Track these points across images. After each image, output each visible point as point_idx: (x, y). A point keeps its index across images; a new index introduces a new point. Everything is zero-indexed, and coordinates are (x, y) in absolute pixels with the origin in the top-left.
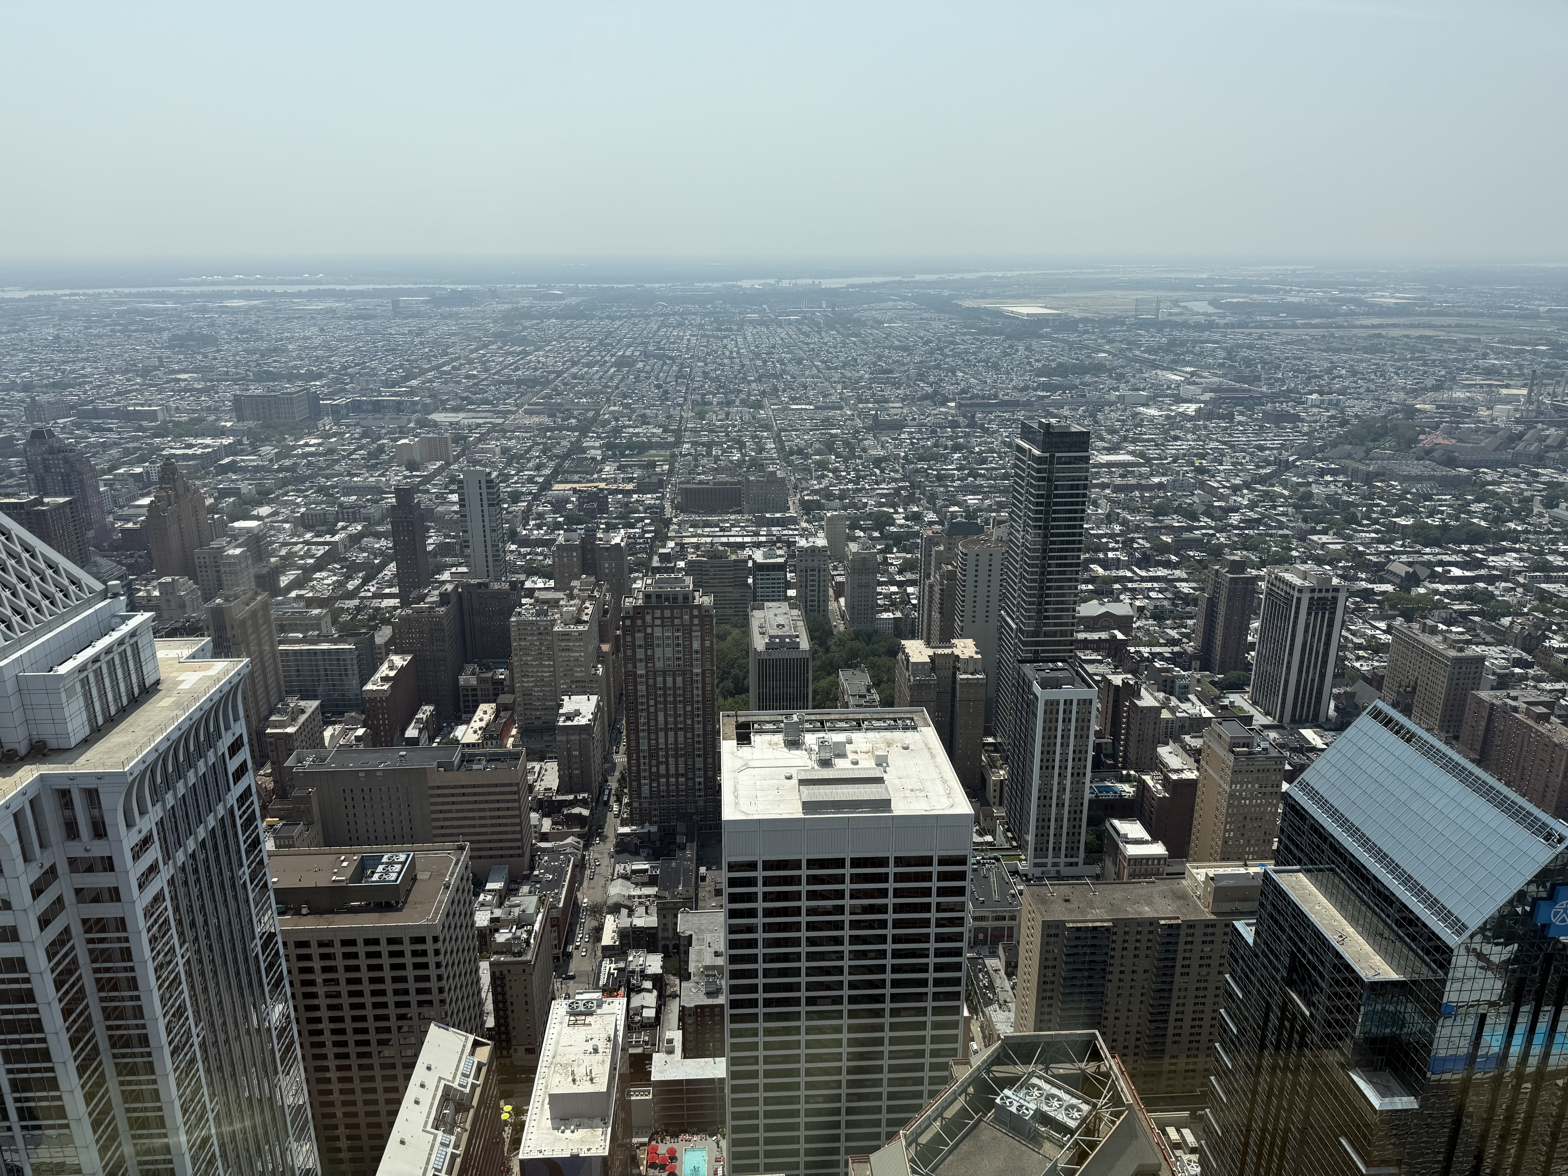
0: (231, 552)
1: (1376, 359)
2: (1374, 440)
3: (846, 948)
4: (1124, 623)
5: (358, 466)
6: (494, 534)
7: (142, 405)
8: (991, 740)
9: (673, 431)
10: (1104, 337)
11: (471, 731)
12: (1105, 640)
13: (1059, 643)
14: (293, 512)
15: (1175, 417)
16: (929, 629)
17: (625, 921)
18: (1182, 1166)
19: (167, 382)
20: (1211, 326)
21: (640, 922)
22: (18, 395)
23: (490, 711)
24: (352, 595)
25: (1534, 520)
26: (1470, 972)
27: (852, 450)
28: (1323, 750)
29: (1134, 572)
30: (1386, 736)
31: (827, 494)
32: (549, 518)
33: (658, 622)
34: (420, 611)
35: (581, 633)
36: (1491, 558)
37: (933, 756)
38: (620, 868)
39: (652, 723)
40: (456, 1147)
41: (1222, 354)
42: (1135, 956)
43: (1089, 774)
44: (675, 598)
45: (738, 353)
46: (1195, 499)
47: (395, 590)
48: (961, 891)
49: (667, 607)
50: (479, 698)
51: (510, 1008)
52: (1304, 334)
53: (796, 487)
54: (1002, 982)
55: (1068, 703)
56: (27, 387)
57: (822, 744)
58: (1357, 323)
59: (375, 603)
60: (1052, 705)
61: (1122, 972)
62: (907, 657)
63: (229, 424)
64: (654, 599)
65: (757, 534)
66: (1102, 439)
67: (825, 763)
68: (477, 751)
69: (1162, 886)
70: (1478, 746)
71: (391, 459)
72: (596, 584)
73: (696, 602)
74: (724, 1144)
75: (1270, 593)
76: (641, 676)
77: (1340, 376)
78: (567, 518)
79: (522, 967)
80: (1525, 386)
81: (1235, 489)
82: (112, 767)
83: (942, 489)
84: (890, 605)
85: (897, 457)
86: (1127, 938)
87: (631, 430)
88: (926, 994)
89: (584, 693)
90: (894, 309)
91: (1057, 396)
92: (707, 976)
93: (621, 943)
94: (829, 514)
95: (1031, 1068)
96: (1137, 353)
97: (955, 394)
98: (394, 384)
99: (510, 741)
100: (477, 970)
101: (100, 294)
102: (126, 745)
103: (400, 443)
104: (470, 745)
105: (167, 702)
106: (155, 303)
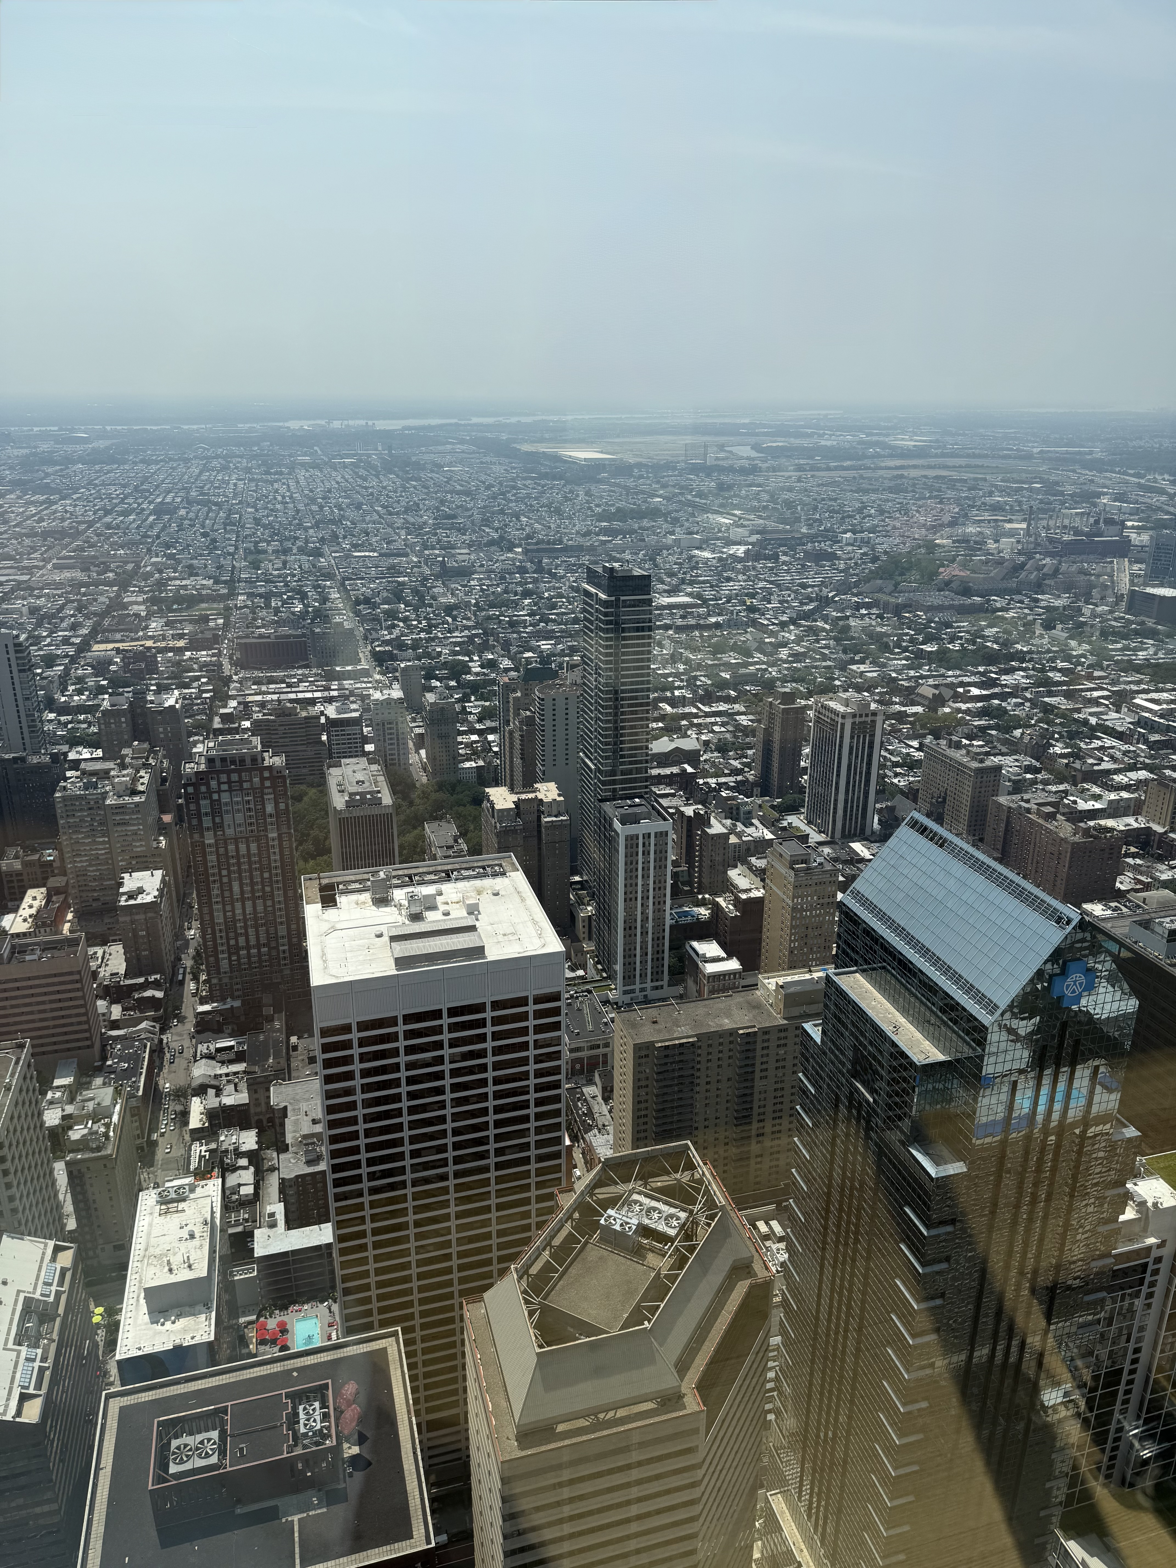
1: (900, 498)
2: (902, 574)
3: (448, 1096)
4: (692, 757)
6: (28, 703)
8: (577, 878)
9: (225, 582)
10: (658, 482)
11: (19, 919)
12: (677, 775)
13: (635, 780)
15: (726, 559)
16: (512, 776)
17: (212, 1101)
18: (772, 1255)
20: (754, 470)
21: (228, 1100)
23: (39, 897)
25: (1036, 641)
26: (1003, 1046)
27: (422, 598)
28: (870, 860)
29: (699, 709)
30: (922, 842)
31: (400, 645)
32: (91, 682)
33: (225, 787)
35: (137, 805)
36: (1003, 677)
37: (523, 900)
38: (202, 1048)
39: (227, 894)
40: (44, 1359)
41: (765, 496)
42: (719, 1066)
43: (668, 902)
44: (242, 761)
45: (291, 497)
46: (749, 636)
48: (556, 1026)
49: (233, 771)
50: (26, 883)
51: (92, 1206)
52: (837, 475)
53: (366, 638)
54: (600, 1108)
55: (647, 836)
57: (412, 898)
58: (883, 464)
60: (632, 840)
61: (708, 1083)
62: (492, 804)
64: (218, 763)
65: (328, 689)
66: (663, 583)
67: (416, 917)
68: (29, 940)
69: (739, 998)
70: (1000, 847)
72: (151, 751)
73: (266, 763)
74: (335, 1308)
75: (818, 721)
76: (210, 845)
77: (870, 516)
78: (111, 681)
79: (103, 1163)
80: (1024, 520)
81: (783, 625)
83: (515, 635)
84: (472, 754)
85: (468, 604)
86: (710, 1050)
87: (178, 582)
88: (528, 1129)
89: (146, 869)
90: (452, 452)
91: (618, 541)
92: (306, 1145)
93: (210, 1123)
94: (402, 665)
95: (631, 1186)
96: (689, 497)
97: (520, 539)
99: (66, 927)
100: (51, 1172)
104: (21, 934)
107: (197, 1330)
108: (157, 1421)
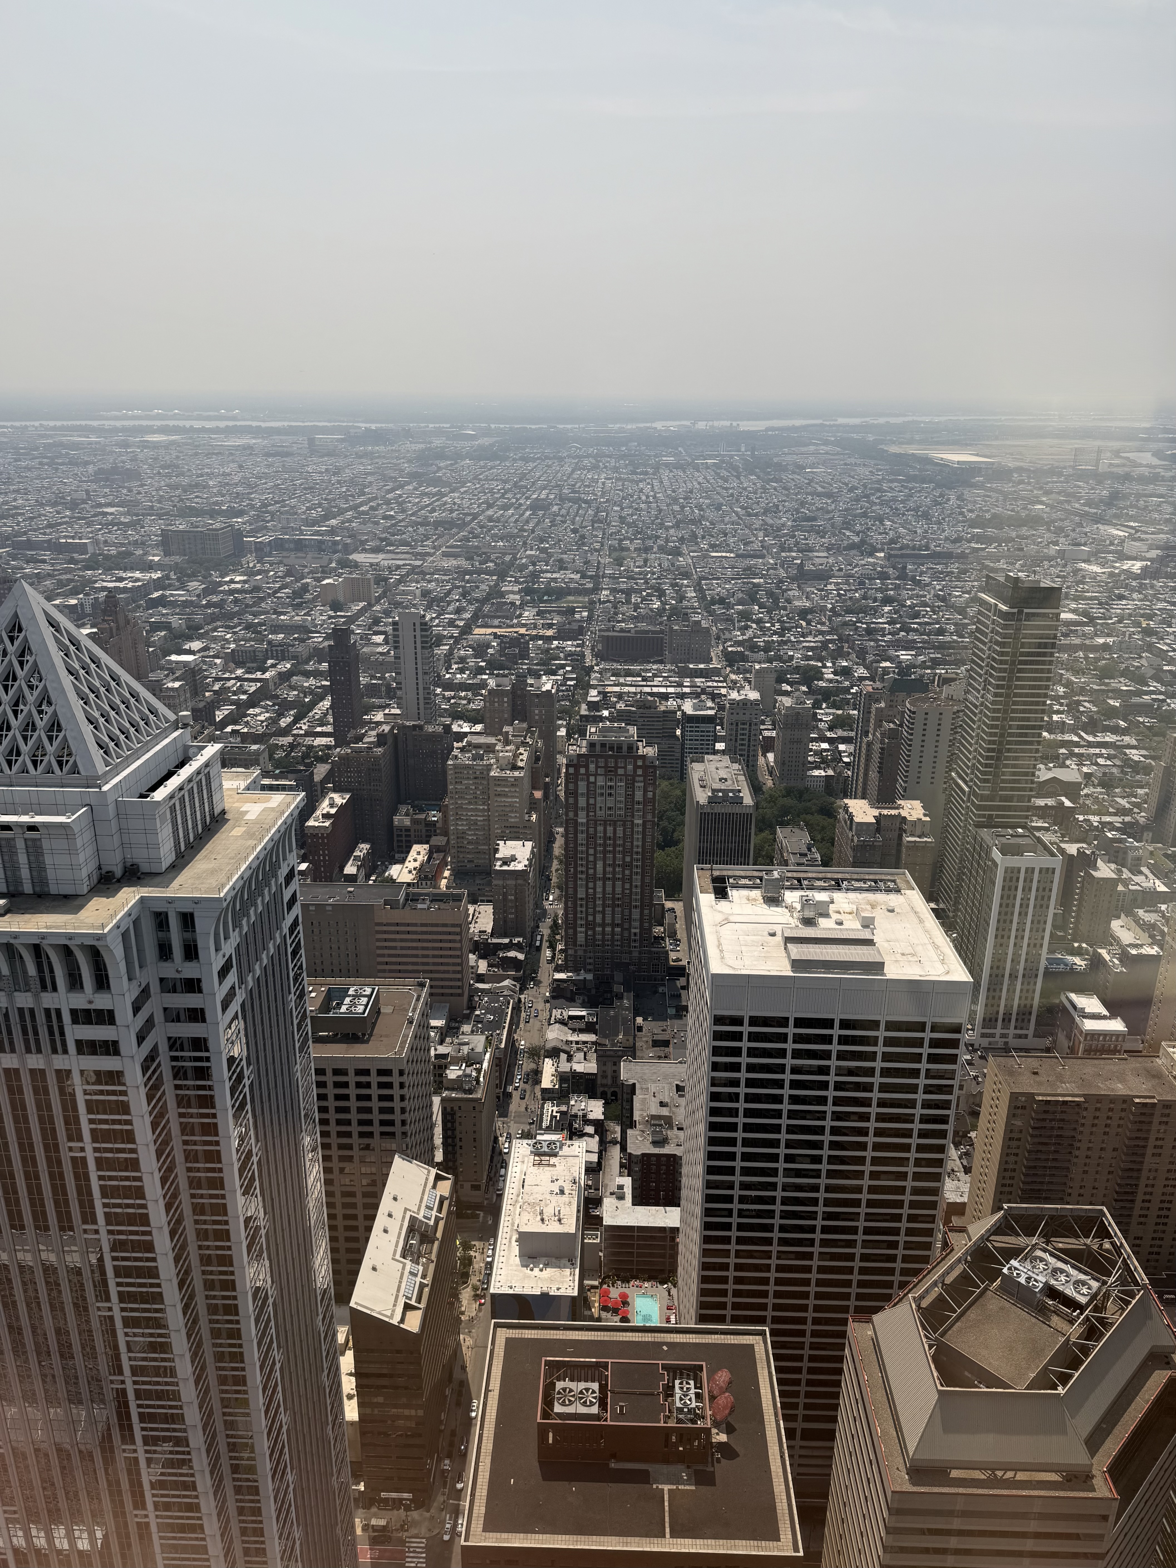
0: (170, 685)
3: (829, 1108)
4: (1071, 790)
5: (283, 605)
6: (425, 677)
7: (73, 538)
8: (933, 905)
9: (591, 577)
10: (1041, 488)
11: (406, 871)
12: (1052, 807)
13: (1014, 808)
14: (223, 647)
15: (1119, 575)
16: (868, 789)
17: (565, 1067)
19: (95, 516)
20: (1155, 479)
21: (579, 1067)
23: (423, 852)
24: (285, 732)
27: (776, 601)
29: (1081, 737)
31: (751, 646)
32: (471, 662)
33: (600, 771)
34: (359, 751)
35: (517, 779)
37: (921, 921)
38: (556, 1013)
39: (591, 872)
41: (1168, 508)
42: (1105, 1133)
43: (1045, 945)
44: (620, 748)
45: (655, 497)
46: (1144, 662)
47: (329, 729)
48: (951, 1059)
49: (611, 756)
50: (412, 838)
51: (459, 1144)
53: (718, 638)
55: (1030, 871)
57: (806, 903)
59: (308, 741)
60: (1012, 875)
61: (1090, 1149)
62: (851, 817)
63: (156, 559)
64: (598, 748)
65: (680, 685)
67: (808, 922)
68: (416, 890)
69: (1134, 1063)
71: (315, 599)
72: (528, 730)
73: (640, 752)
74: (675, 1292)
76: (582, 825)
78: (489, 663)
79: (473, 1104)
82: (206, 892)
83: (872, 643)
84: (821, 763)
85: (823, 609)
86: (1098, 1114)
87: (549, 575)
88: (908, 1159)
89: (517, 838)
90: (816, 453)
91: (992, 549)
92: (654, 1125)
93: (560, 1086)
94: (757, 667)
95: (1034, 1240)
96: (1077, 505)
97: (883, 544)
98: (315, 523)
99: (444, 882)
100: (431, 1104)
101: (26, 427)
102: (213, 872)
103: (324, 582)
104: (409, 884)
105: (238, 831)
106: (80, 436)
107: (563, 1282)
108: (543, 1359)
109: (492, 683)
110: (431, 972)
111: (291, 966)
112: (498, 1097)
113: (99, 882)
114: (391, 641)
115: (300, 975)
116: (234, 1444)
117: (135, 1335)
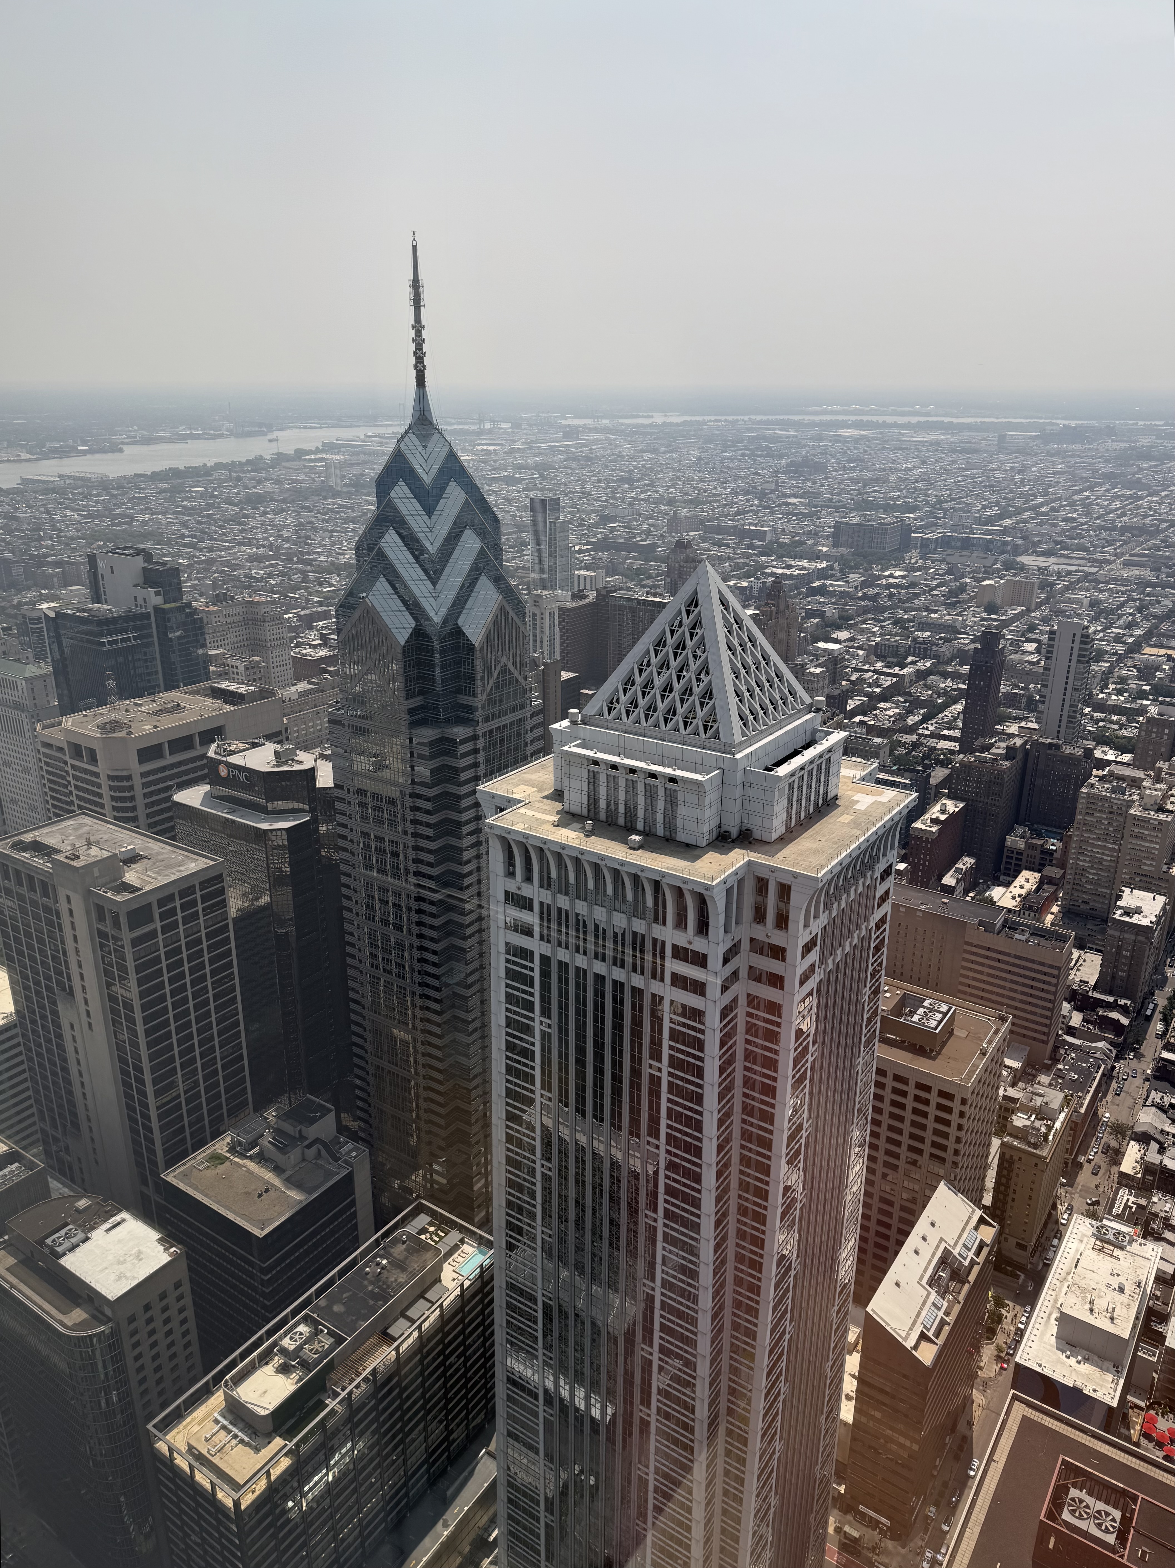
0: (812, 670)
5: (937, 603)
6: (1075, 694)
7: (756, 525)
11: (1009, 895)
14: (868, 640)
17: (1153, 1157)
19: (777, 506)
22: (664, 508)
23: (1032, 880)
24: (910, 730)
32: (1133, 685)
34: (984, 761)
35: (1161, 823)
38: (1156, 1096)
40: (947, 1313)
47: (957, 733)
50: (1023, 863)
51: (1011, 1195)
56: (671, 502)
59: (932, 742)
63: (825, 549)
68: (1017, 919)
71: (971, 599)
78: (1155, 687)
79: (1035, 1160)
82: (805, 870)
89: (1148, 889)
93: (1145, 1177)
98: (988, 521)
99: (1049, 918)
100: (989, 1145)
101: (737, 421)
102: (816, 852)
103: (984, 583)
104: (1009, 911)
105: (846, 819)
106: (780, 430)
107: (1101, 1386)
108: (1061, 1457)
109: (1153, 710)
110: (1016, 1008)
111: (871, 961)
112: (1066, 1163)
113: (717, 839)
114: (1043, 651)
115: (878, 971)
116: (734, 1389)
117: (671, 1252)
